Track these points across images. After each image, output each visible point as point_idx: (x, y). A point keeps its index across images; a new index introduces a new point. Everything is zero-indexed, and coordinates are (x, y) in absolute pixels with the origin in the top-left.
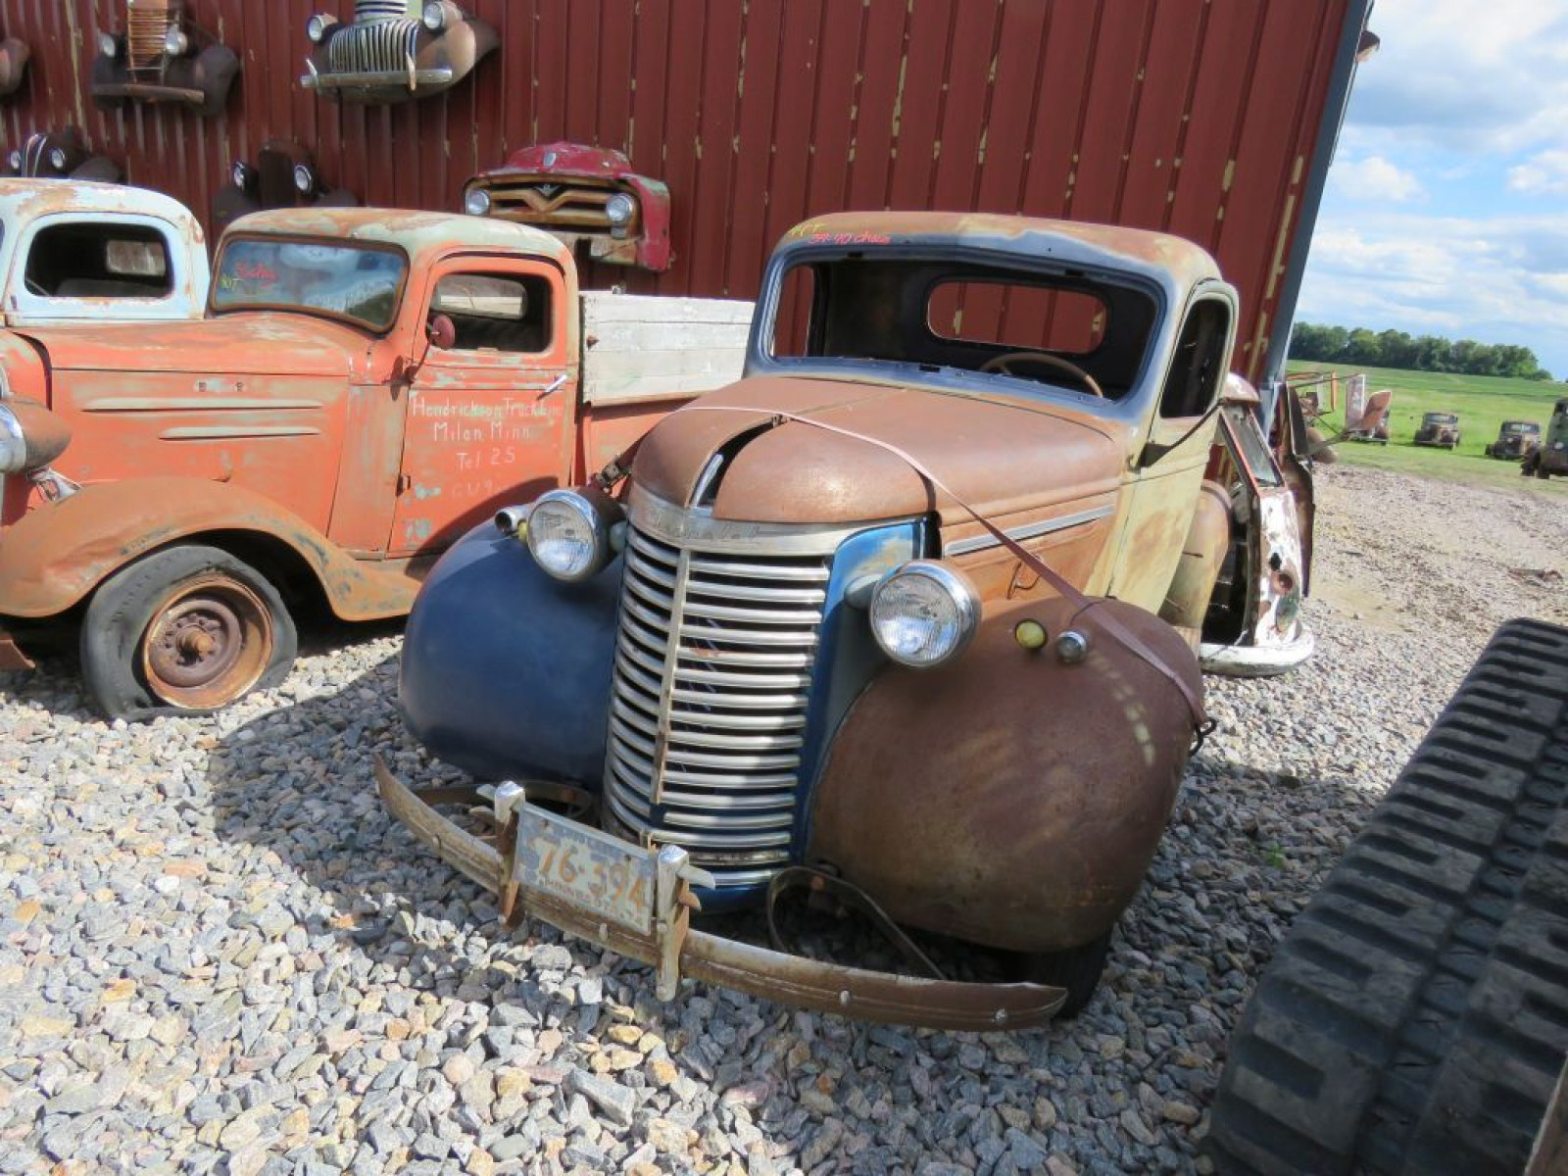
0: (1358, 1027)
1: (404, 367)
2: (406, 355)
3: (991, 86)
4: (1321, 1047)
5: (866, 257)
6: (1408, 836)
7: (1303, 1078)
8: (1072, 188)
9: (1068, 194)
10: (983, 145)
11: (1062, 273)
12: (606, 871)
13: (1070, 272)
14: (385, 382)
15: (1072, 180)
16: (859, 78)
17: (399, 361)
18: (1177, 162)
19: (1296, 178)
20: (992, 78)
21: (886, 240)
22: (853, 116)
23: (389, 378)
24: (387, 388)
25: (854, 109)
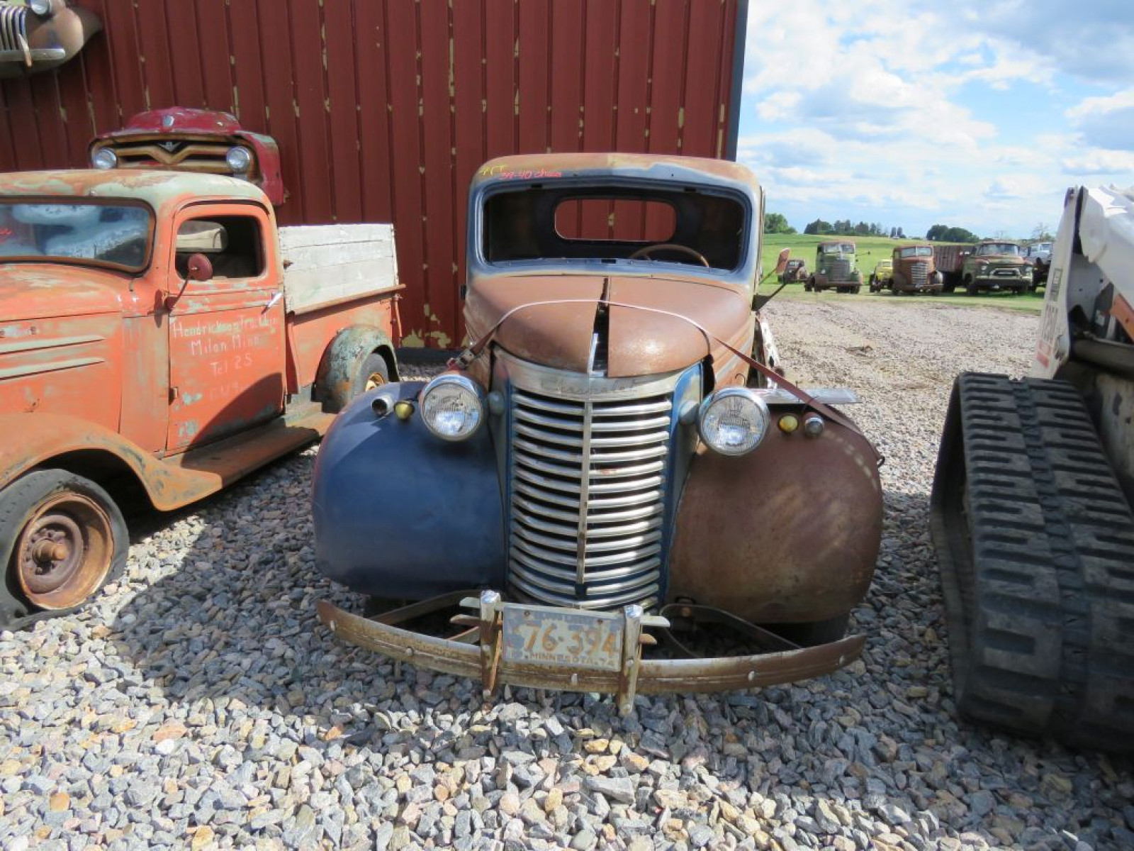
0: (1039, 608)
1: (164, 298)
2: (163, 288)
3: (517, 61)
4: (1027, 625)
5: (545, 187)
6: (999, 501)
7: (1025, 644)
8: (583, 129)
9: (580, 133)
10: (517, 101)
11: (682, 190)
12: (582, 635)
13: (687, 189)
14: (149, 313)
15: (581, 124)
16: (419, 55)
17: (159, 294)
18: (648, 110)
19: (722, 119)
20: (517, 54)
21: (560, 175)
22: (418, 82)
23: (152, 309)
24: (152, 318)
25: (418, 77)
